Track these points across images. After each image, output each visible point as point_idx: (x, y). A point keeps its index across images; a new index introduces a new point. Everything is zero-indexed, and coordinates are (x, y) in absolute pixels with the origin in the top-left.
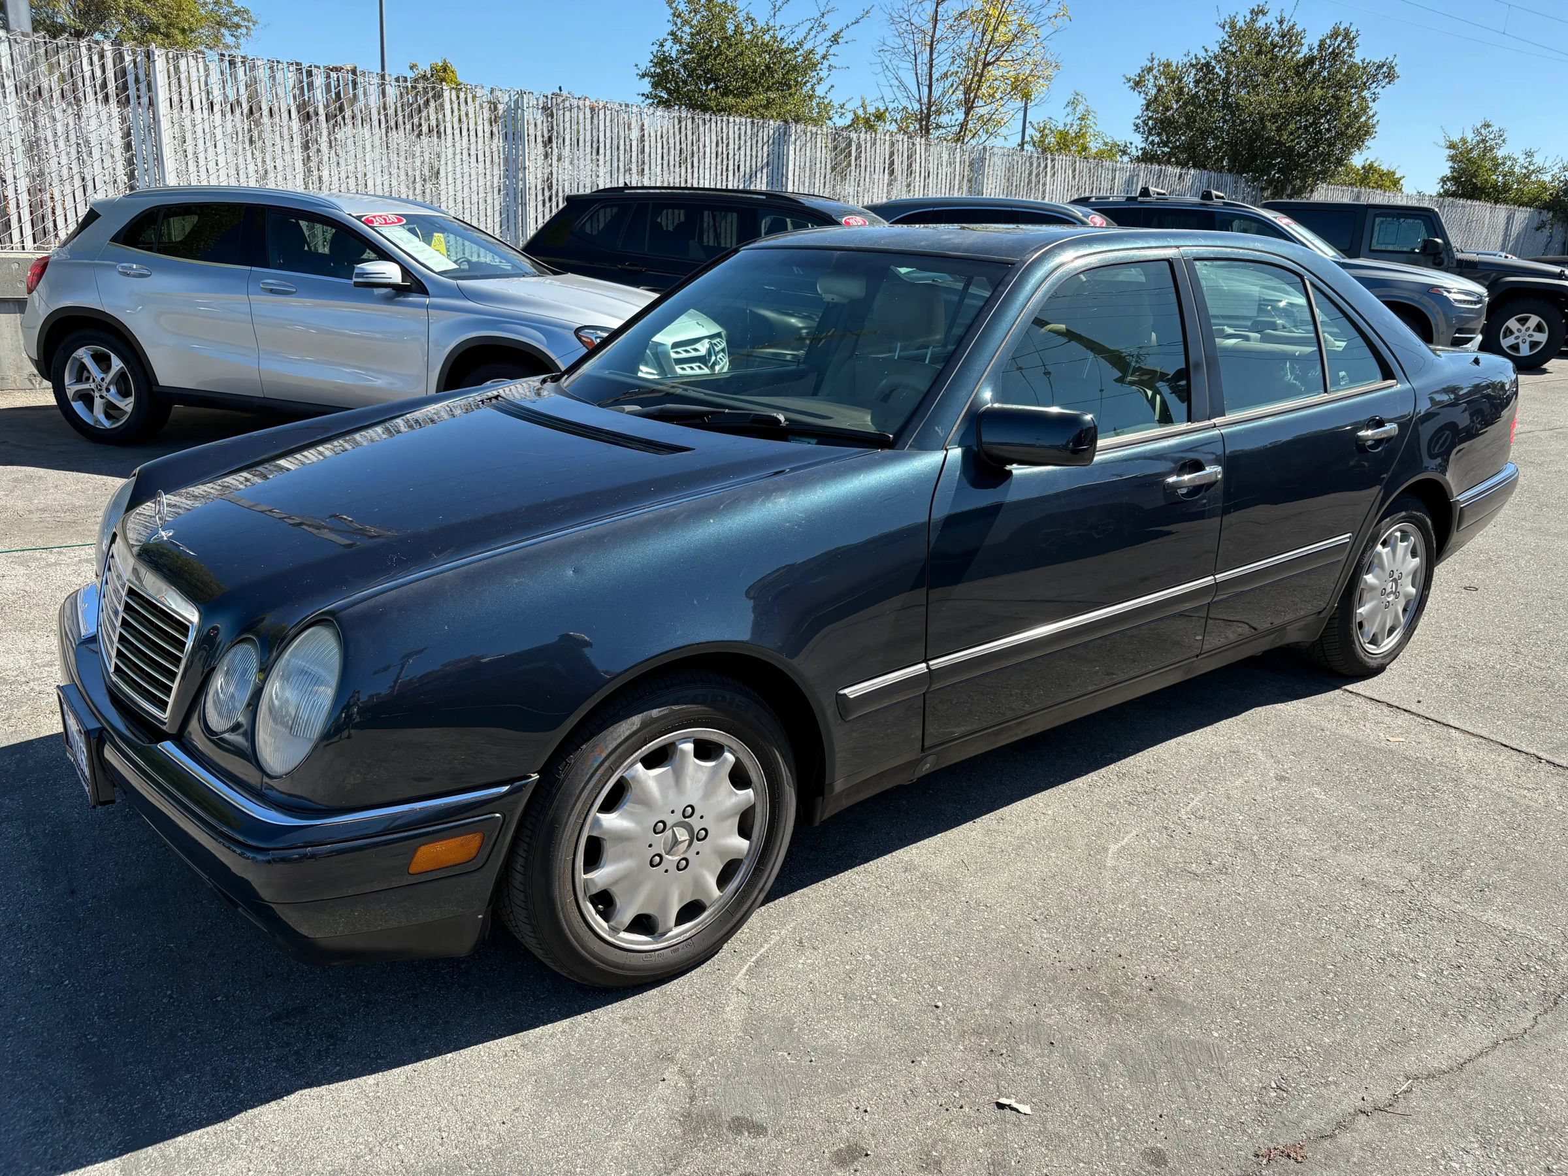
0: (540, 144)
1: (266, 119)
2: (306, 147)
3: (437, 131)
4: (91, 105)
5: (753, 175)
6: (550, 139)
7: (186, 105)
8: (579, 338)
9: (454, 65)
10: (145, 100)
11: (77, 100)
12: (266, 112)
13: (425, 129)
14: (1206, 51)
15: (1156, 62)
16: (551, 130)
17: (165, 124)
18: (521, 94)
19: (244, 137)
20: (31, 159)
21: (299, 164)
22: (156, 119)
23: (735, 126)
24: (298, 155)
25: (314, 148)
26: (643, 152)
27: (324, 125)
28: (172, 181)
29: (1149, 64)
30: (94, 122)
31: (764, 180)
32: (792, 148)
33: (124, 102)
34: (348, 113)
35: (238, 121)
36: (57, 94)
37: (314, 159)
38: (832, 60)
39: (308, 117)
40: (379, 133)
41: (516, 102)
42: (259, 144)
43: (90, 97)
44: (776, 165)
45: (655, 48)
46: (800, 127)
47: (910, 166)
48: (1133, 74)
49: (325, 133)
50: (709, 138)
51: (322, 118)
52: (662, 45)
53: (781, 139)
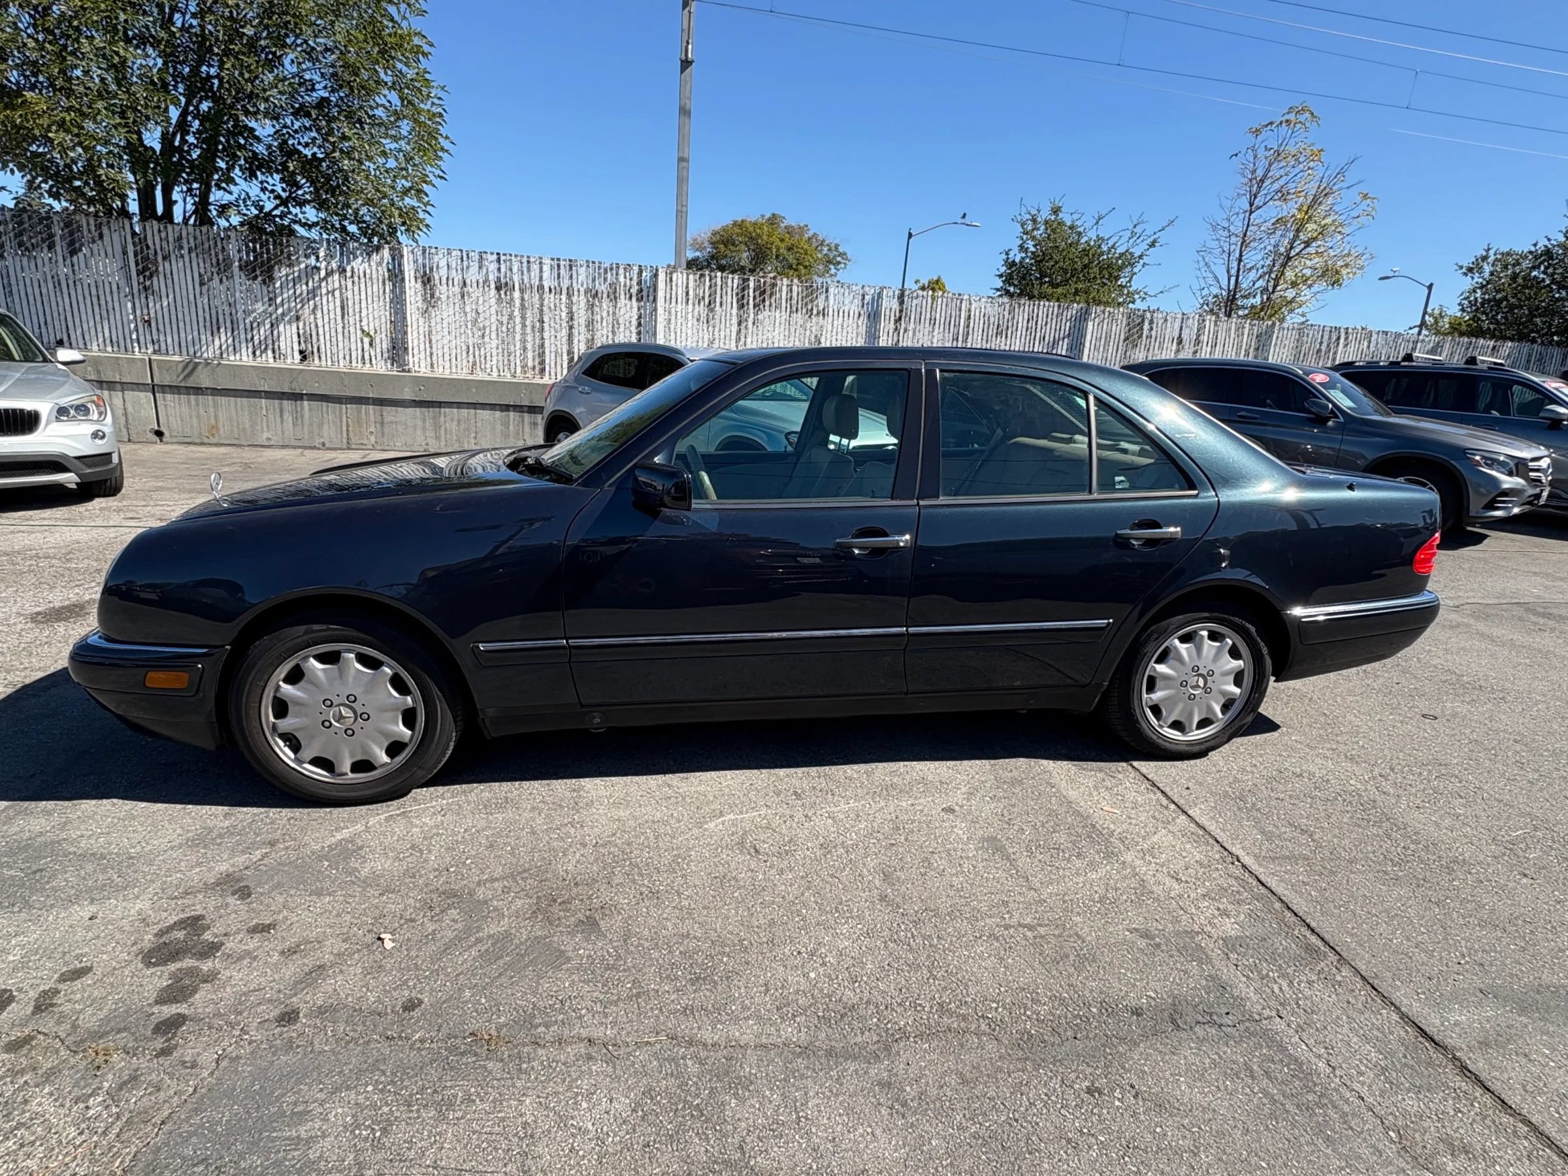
0: (892, 322)
1: (718, 308)
2: (739, 324)
3: (823, 313)
4: (622, 301)
5: (1055, 343)
6: (900, 318)
7: (674, 300)
8: (788, 440)
9: (944, 280)
10: (651, 298)
11: (615, 298)
12: (718, 304)
13: (815, 312)
14: (1549, 240)
15: (1491, 253)
16: (901, 311)
17: (660, 310)
18: (882, 289)
19: (703, 318)
20: (589, 331)
21: (734, 334)
22: (655, 310)
23: (1045, 309)
24: (735, 328)
25: (743, 325)
26: (968, 326)
27: (752, 310)
28: (661, 340)
29: (1484, 253)
30: (623, 311)
31: (1065, 347)
32: (1090, 324)
33: (639, 300)
34: (767, 303)
35: (702, 309)
36: (605, 296)
37: (743, 331)
38: (1146, 259)
39: (742, 306)
40: (785, 316)
41: (879, 294)
42: (711, 323)
43: (622, 297)
44: (1077, 338)
45: (1004, 256)
46: (1100, 309)
47: (1198, 336)
48: (1467, 261)
49: (752, 316)
50: (1021, 318)
51: (751, 306)
52: (1007, 254)
53: (1083, 317)
